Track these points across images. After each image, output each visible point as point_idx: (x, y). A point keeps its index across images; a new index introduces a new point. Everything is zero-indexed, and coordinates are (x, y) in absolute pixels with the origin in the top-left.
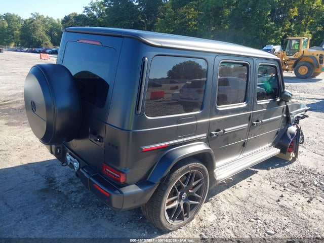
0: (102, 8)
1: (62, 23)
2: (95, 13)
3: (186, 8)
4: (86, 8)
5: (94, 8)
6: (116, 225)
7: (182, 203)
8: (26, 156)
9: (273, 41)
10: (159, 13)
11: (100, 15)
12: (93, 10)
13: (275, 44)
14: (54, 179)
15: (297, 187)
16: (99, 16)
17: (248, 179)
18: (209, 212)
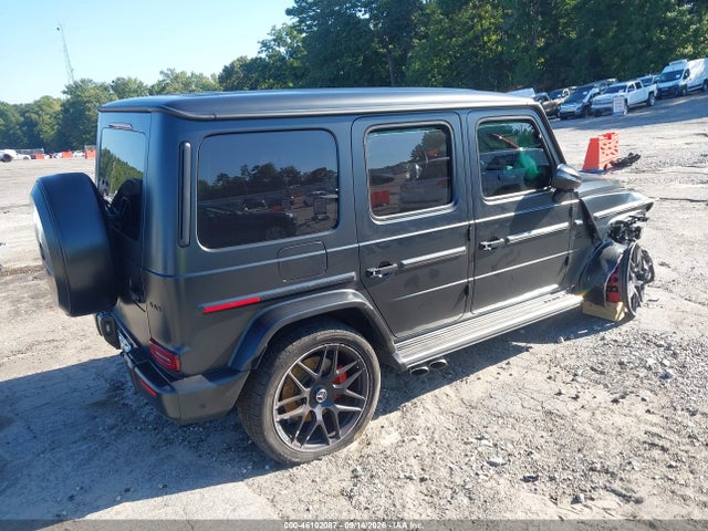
0: (295, 37)
1: (220, 82)
2: (283, 50)
3: (475, 7)
4: (264, 44)
5: (279, 40)
6: (200, 456)
7: (319, 412)
8: (89, 348)
9: (689, 49)
10: (415, 27)
11: (293, 52)
12: (279, 46)
13: (693, 57)
14: (123, 384)
15: (602, 373)
16: (291, 56)
17: (503, 364)
18: (391, 429)
